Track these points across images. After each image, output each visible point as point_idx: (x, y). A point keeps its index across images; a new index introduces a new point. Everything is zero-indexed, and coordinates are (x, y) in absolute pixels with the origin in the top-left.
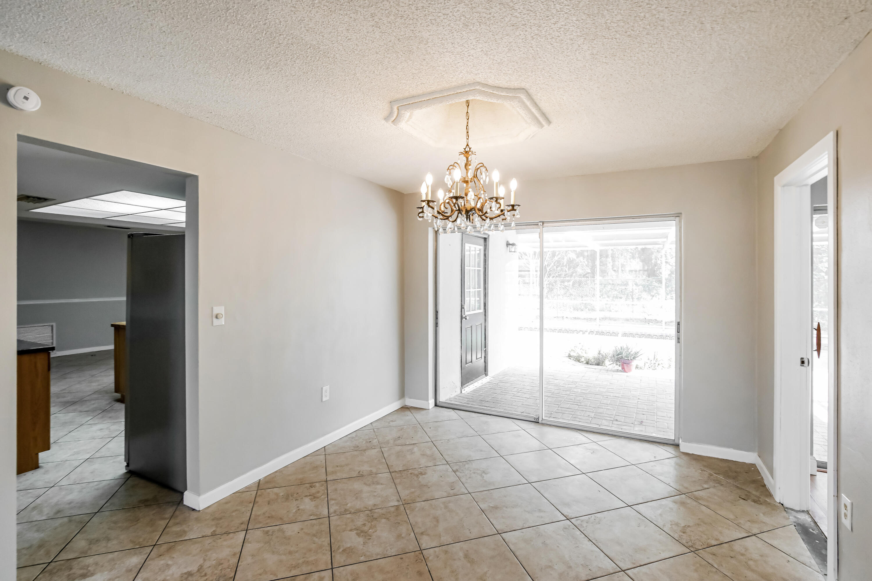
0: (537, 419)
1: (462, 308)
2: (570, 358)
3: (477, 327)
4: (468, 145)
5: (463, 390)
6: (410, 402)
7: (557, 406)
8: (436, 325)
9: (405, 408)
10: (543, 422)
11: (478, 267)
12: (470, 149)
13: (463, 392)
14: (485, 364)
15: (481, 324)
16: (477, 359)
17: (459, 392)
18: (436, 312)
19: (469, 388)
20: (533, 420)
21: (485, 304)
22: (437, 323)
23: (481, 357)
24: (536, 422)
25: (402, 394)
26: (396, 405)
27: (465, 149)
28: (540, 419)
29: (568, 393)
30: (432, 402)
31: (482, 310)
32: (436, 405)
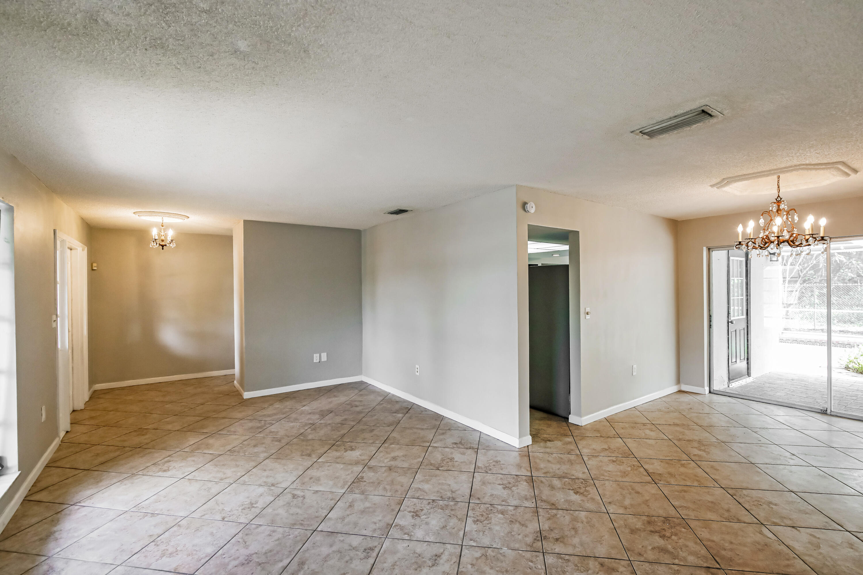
0: (825, 411)
1: (728, 313)
2: (849, 369)
3: (740, 331)
4: (779, 196)
5: (730, 384)
6: (684, 388)
7: (844, 406)
8: (710, 326)
9: (680, 392)
10: (832, 413)
11: (740, 277)
12: (781, 199)
13: (730, 386)
14: (748, 366)
15: (744, 329)
16: (740, 360)
17: (727, 386)
18: (710, 316)
19: (735, 385)
20: (820, 411)
21: (747, 310)
22: (710, 325)
23: (744, 359)
24: (824, 412)
25: (678, 381)
26: (674, 389)
27: (776, 199)
28: (829, 411)
29: (855, 398)
30: (707, 389)
31: (745, 316)
32: (710, 392)
